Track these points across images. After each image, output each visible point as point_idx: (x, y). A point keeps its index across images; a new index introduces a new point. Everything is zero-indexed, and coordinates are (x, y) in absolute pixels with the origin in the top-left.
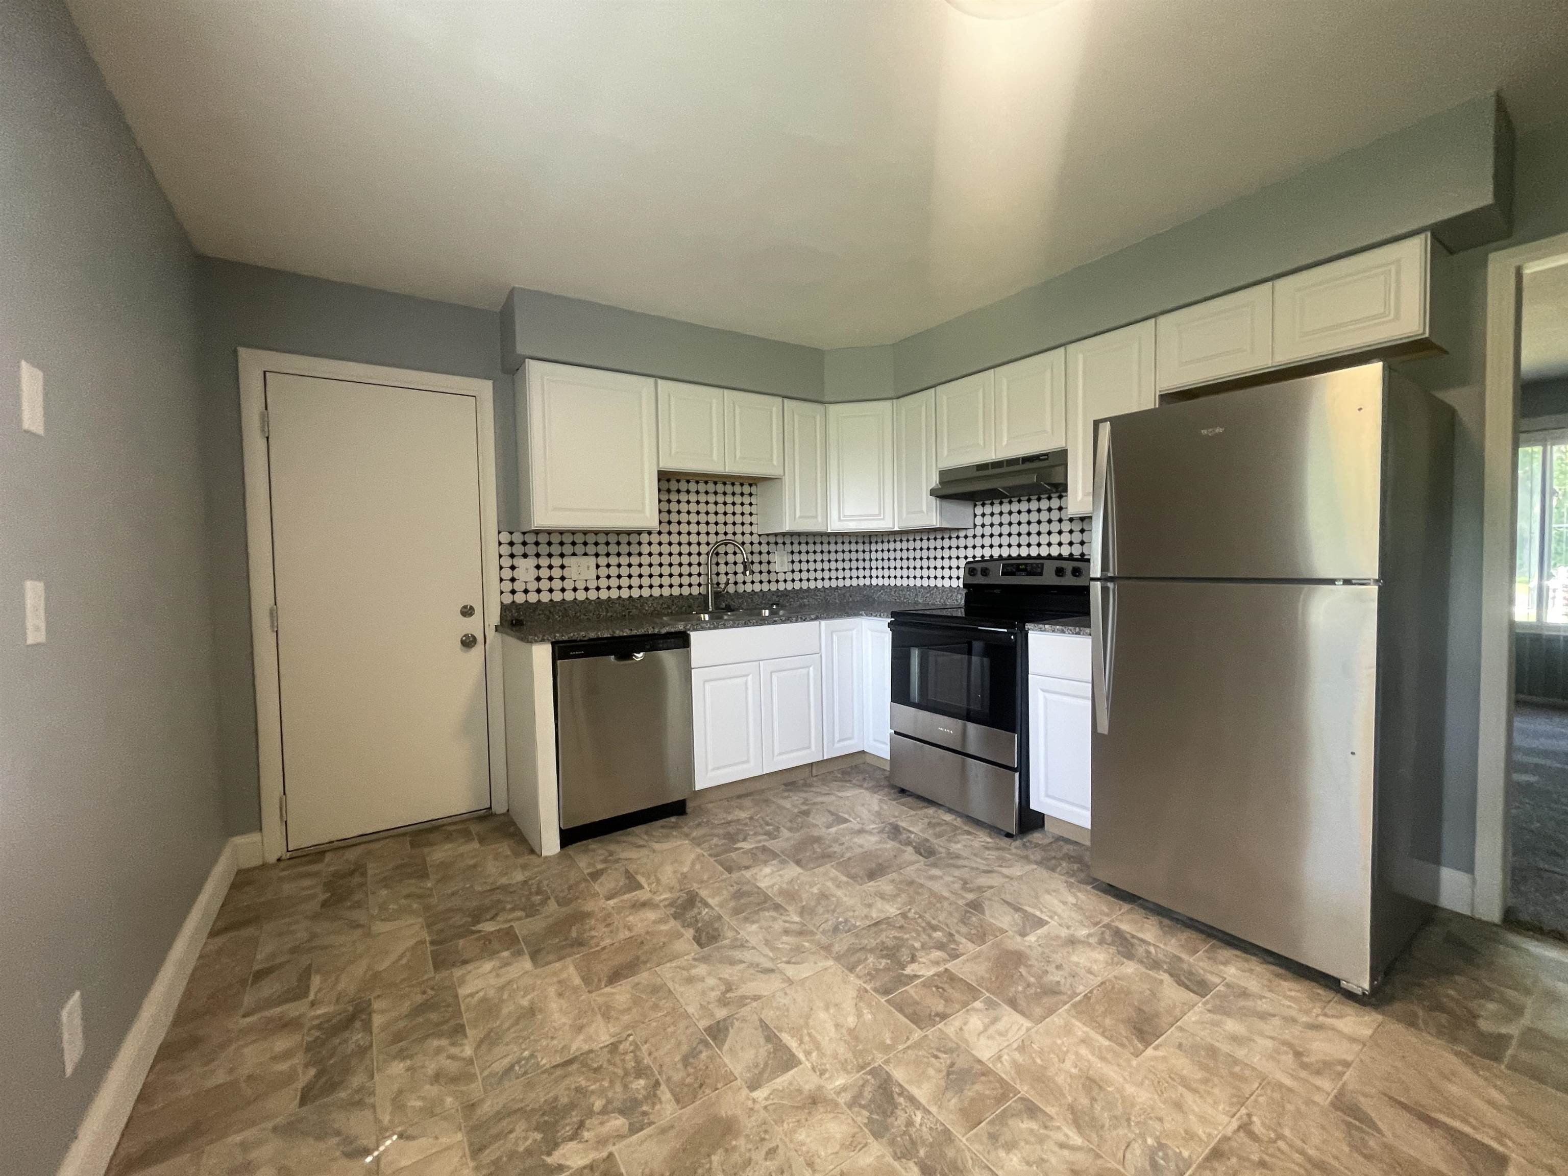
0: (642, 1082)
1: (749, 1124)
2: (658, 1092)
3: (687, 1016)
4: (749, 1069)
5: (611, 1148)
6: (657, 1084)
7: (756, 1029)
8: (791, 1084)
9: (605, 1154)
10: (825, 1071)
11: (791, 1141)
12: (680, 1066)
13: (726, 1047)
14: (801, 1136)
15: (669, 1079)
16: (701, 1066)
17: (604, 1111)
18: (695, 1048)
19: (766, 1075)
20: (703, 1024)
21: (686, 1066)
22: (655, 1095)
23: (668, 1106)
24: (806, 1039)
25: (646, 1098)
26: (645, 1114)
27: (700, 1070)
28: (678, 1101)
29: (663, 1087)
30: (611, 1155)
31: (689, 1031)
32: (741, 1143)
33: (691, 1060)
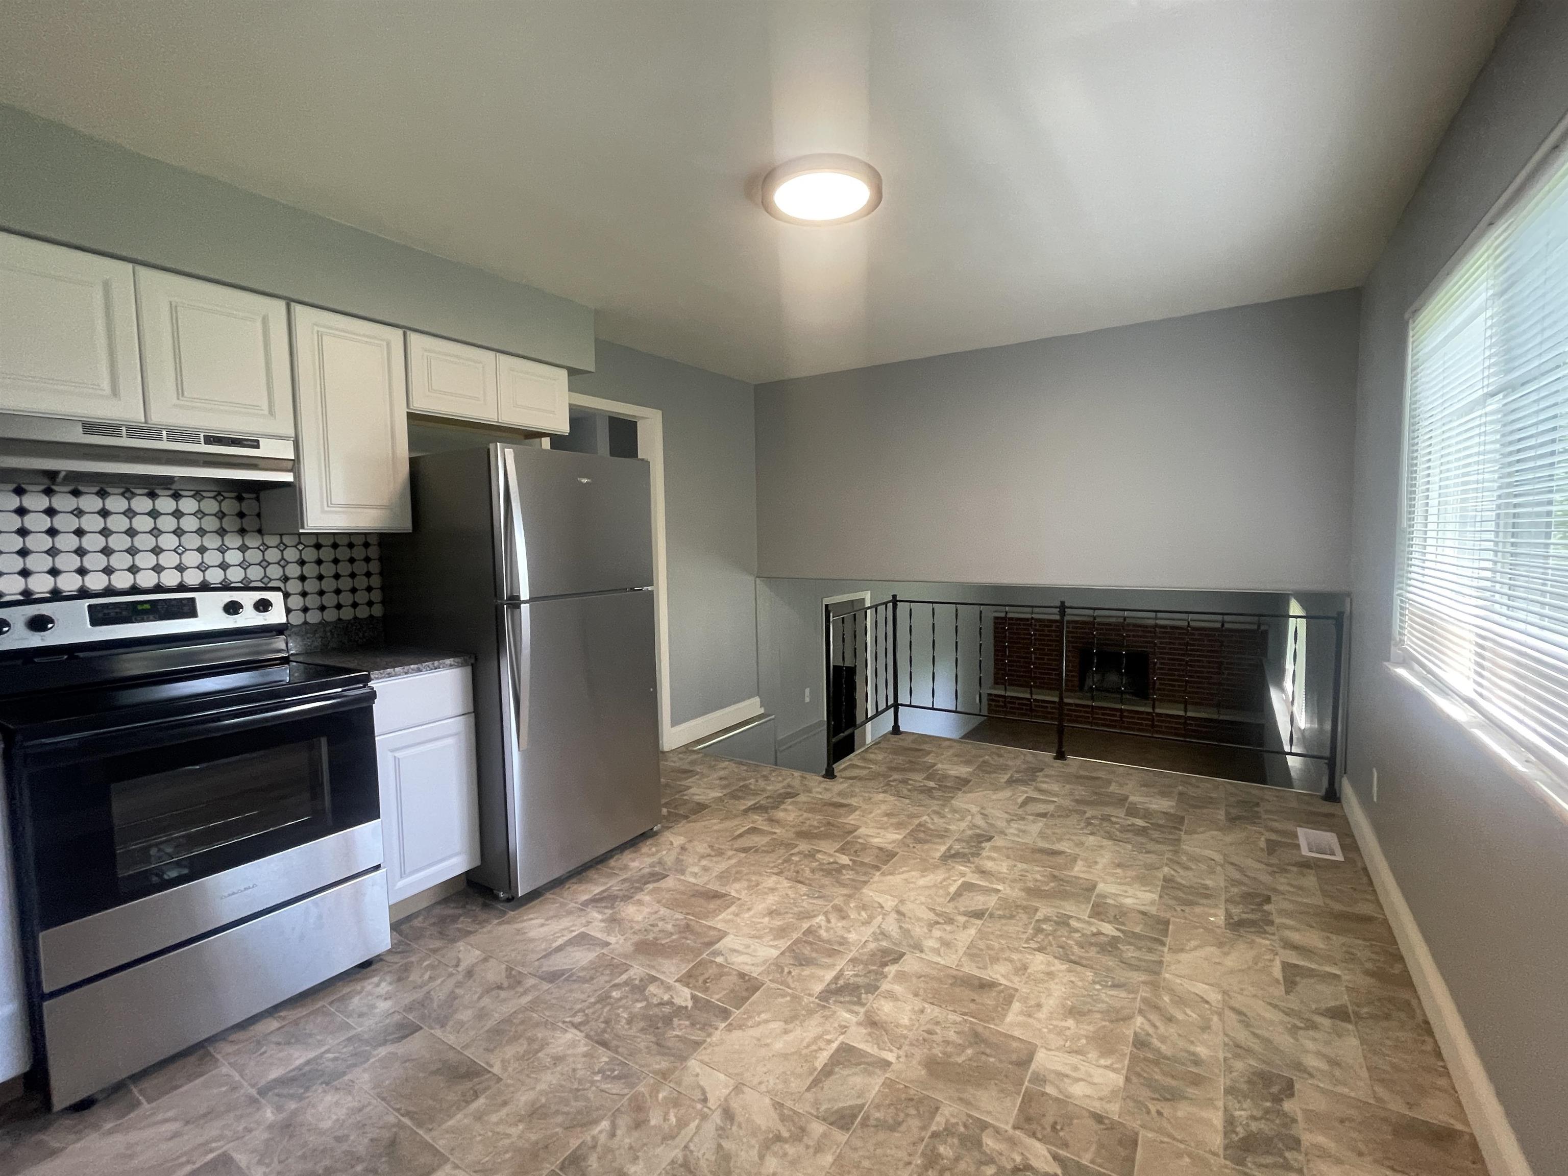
0: (942, 1149)
1: (919, 1054)
2: (941, 1129)
3: (839, 1158)
4: (870, 1074)
5: (1011, 1131)
6: (935, 1135)
7: (822, 1088)
8: (867, 1041)
9: (1018, 1132)
10: (840, 1026)
11: (913, 1025)
12: (903, 1128)
13: (859, 1102)
14: (906, 1021)
15: (924, 1128)
16: (892, 1110)
17: (991, 1161)
18: (876, 1126)
19: (869, 1060)
20: (841, 1137)
21: (900, 1124)
22: (945, 1129)
23: (947, 1113)
24: (814, 1047)
25: (953, 1134)
26: (965, 1126)
27: (896, 1108)
28: (937, 1109)
29: (934, 1128)
30: (1015, 1127)
31: (859, 1143)
32: (937, 1051)
33: (891, 1121)
